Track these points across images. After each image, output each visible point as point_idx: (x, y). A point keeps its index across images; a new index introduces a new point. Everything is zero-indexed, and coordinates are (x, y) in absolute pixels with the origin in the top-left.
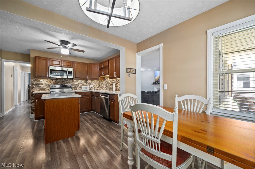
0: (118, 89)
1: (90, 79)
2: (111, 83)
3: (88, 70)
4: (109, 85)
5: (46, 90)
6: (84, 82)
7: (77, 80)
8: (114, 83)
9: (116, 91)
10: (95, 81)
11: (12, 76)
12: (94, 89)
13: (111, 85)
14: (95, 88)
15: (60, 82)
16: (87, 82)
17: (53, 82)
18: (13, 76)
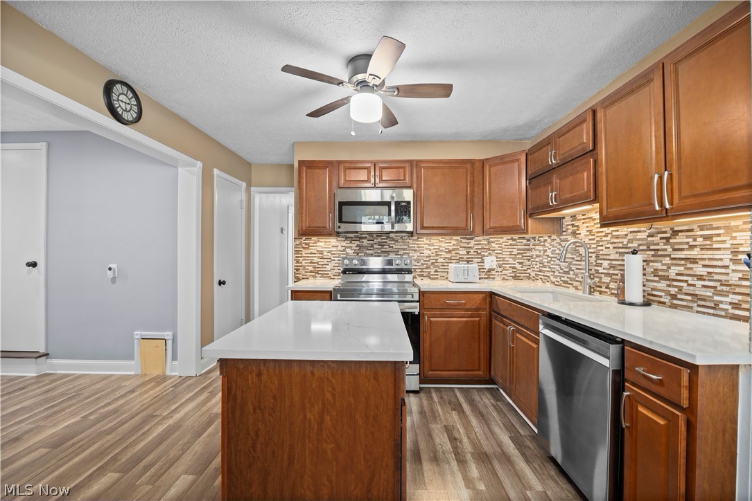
0: (668, 293)
1: (484, 233)
2: (605, 252)
3: (473, 191)
4: (593, 260)
6: (457, 245)
7: (433, 237)
8: (634, 252)
9: (647, 304)
10: (505, 239)
11: (282, 232)
12: (504, 279)
13: (606, 264)
14: (509, 272)
16: (472, 243)
18: (285, 232)
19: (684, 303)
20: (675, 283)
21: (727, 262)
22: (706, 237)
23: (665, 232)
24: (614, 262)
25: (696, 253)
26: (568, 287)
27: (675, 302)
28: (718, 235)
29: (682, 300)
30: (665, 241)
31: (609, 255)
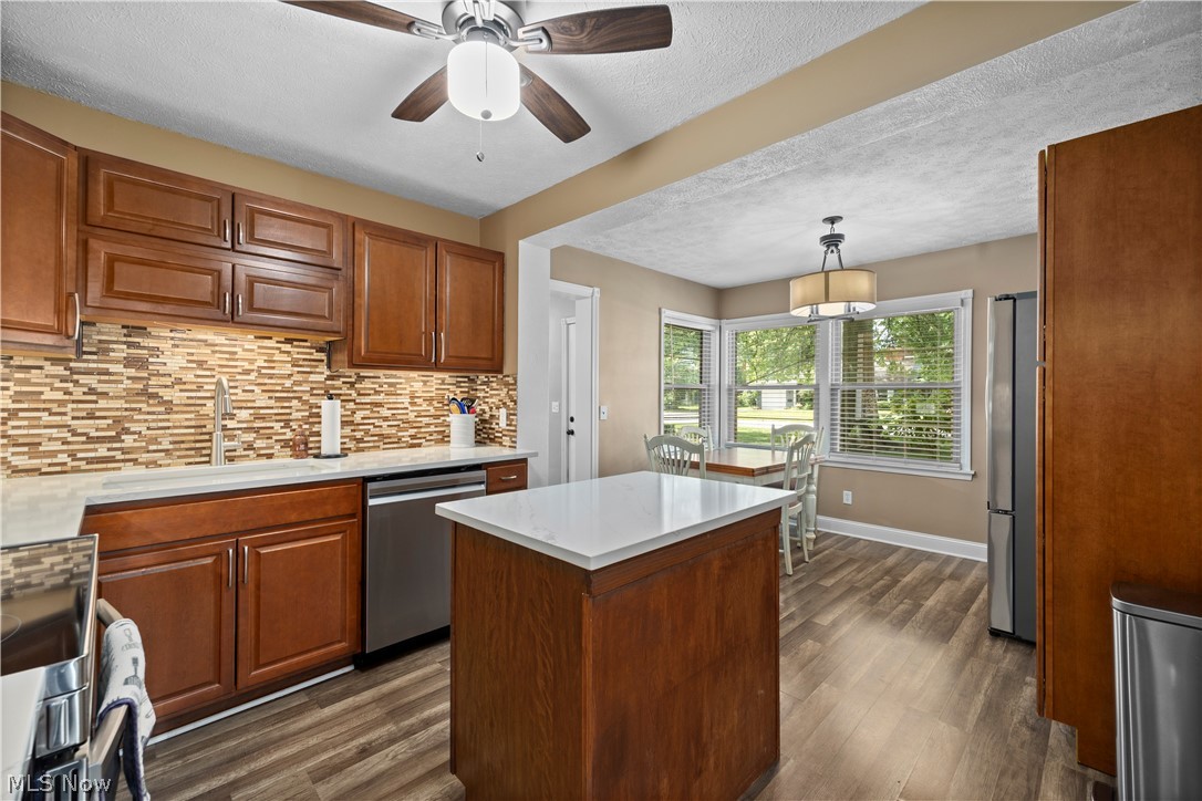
19: (371, 444)
20: (361, 427)
21: (407, 405)
22: (390, 385)
23: (350, 377)
25: (380, 398)
27: (361, 445)
28: (401, 383)
29: (368, 442)
30: (348, 386)
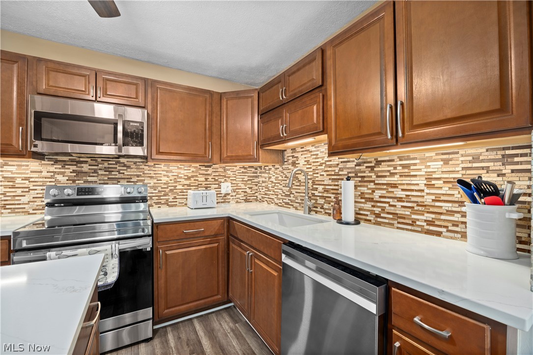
0: (373, 212)
1: (222, 160)
2: (320, 178)
3: (211, 121)
4: (310, 185)
5: (31, 211)
6: (196, 173)
7: (171, 164)
8: (348, 179)
10: (238, 168)
12: (237, 202)
13: (320, 188)
14: (241, 196)
15: (95, 171)
16: (210, 170)
17: (63, 174)
19: (387, 221)
20: (379, 204)
21: (422, 187)
22: (404, 166)
23: (370, 162)
24: (327, 187)
25: (395, 179)
26: (290, 208)
27: (379, 220)
28: (415, 164)
29: (385, 218)
30: (370, 169)
31: (324, 181)
